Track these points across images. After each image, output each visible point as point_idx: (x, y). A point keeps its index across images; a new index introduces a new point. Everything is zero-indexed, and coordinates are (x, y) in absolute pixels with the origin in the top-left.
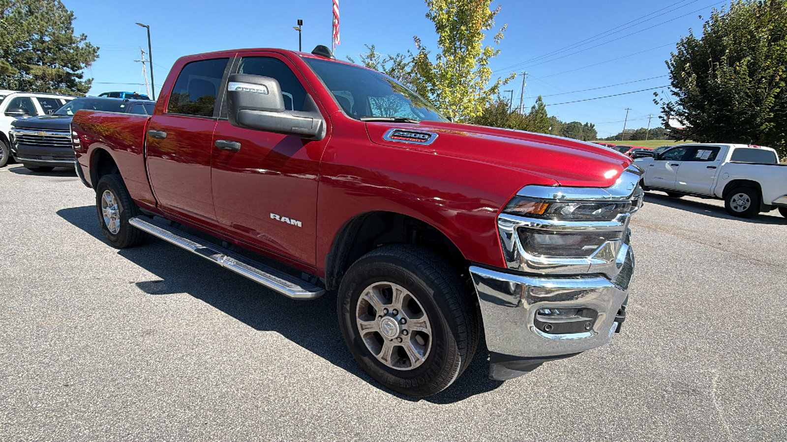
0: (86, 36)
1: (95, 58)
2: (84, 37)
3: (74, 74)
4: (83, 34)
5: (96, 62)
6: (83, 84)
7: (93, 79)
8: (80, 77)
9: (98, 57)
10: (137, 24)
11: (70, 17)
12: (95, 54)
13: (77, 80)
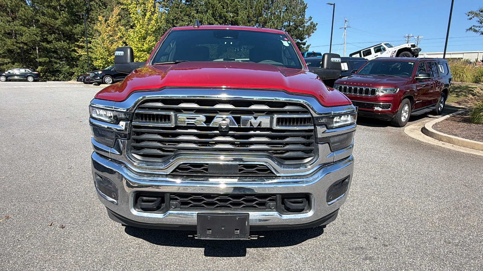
0: (312, 18)
1: (314, 31)
2: (311, 18)
3: (302, 43)
4: (310, 17)
5: (314, 33)
6: (305, 48)
7: (310, 45)
8: (304, 44)
9: (316, 30)
10: (329, 4)
11: (305, 8)
12: (315, 28)
13: (303, 46)
